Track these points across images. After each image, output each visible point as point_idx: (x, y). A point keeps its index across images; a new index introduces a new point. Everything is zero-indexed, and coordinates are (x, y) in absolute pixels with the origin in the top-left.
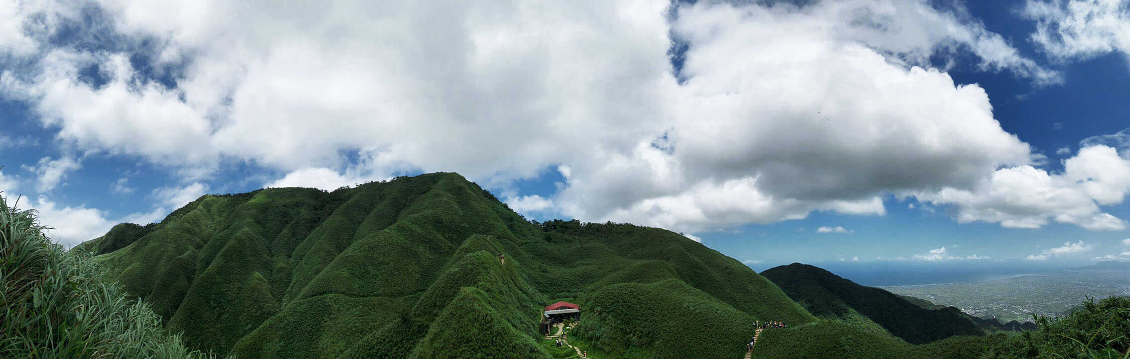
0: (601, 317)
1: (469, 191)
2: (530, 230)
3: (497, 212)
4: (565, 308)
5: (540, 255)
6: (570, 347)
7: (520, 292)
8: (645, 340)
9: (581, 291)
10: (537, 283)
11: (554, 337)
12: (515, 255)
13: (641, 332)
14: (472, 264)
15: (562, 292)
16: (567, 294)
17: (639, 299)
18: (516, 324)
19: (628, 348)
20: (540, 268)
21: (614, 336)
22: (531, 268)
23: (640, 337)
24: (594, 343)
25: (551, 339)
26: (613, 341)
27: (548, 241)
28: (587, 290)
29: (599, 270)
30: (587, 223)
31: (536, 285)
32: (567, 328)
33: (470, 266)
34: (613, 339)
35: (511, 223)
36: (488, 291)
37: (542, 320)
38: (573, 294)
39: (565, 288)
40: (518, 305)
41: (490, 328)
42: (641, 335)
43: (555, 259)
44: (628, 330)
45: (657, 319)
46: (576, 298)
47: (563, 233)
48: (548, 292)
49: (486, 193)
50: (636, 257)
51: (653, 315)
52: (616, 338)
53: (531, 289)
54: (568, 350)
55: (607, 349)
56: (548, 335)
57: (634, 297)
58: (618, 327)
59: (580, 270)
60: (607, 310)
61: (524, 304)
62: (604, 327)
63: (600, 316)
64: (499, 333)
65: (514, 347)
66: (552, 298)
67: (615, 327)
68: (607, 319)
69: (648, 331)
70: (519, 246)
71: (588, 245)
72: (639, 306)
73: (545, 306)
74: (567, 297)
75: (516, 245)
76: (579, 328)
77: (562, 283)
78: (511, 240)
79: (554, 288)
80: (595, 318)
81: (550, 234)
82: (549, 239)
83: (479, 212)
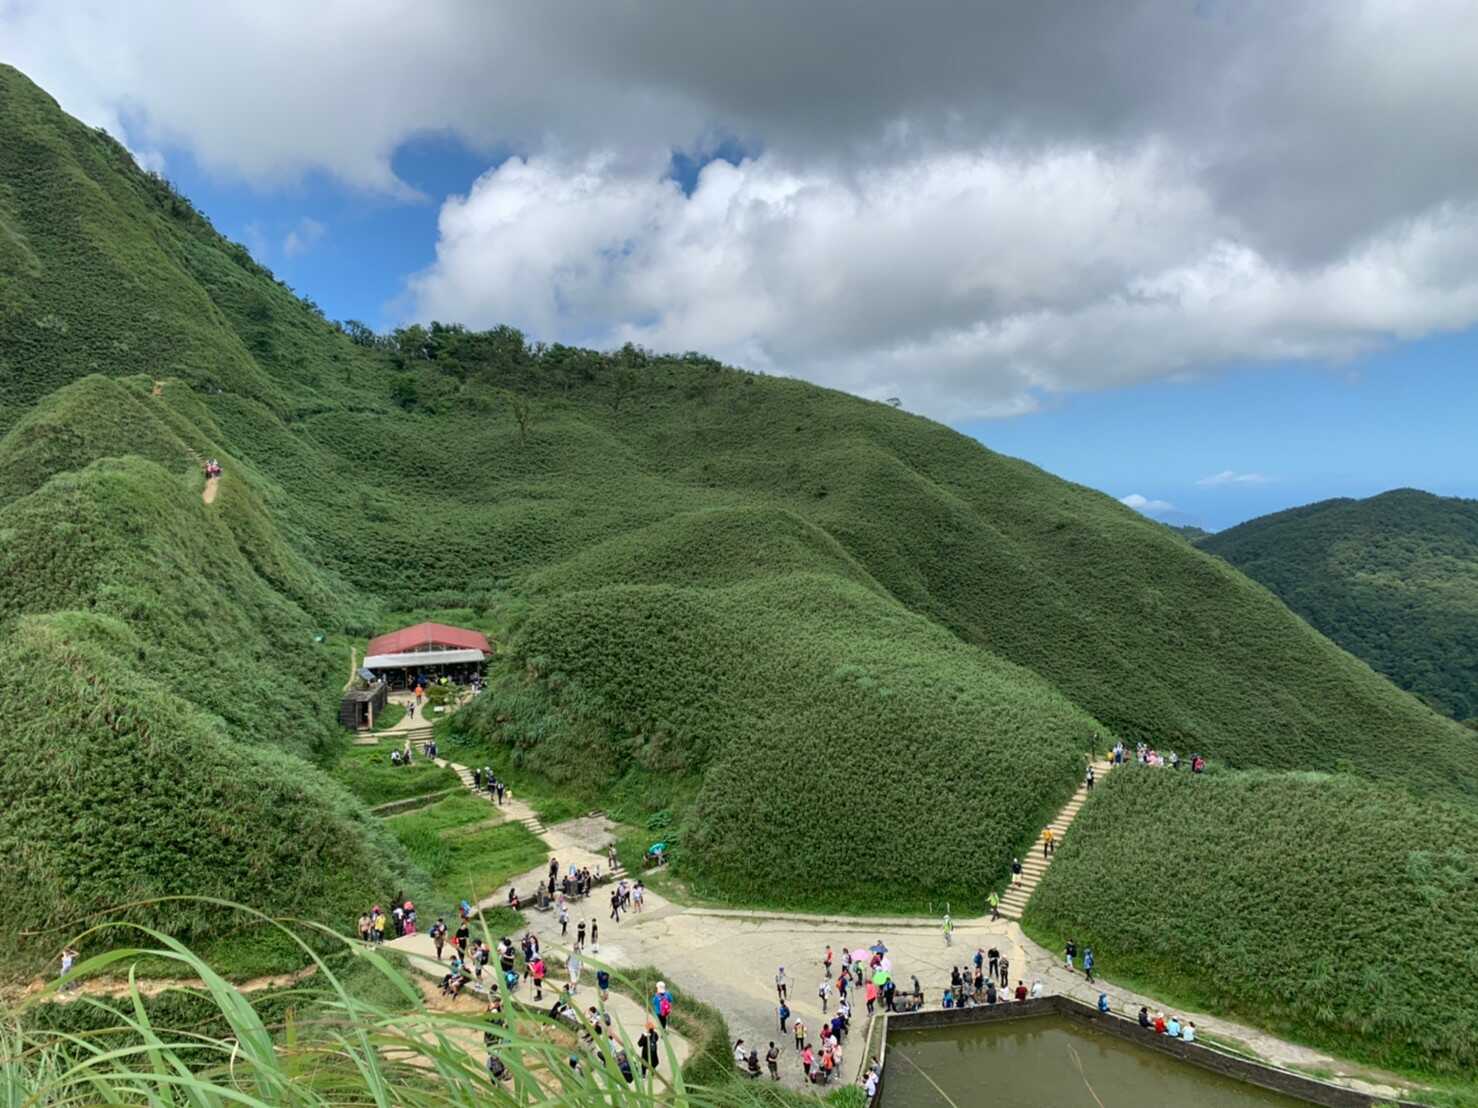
0: (546, 684)
1: (78, 174)
2: (336, 358)
3: (203, 277)
4: (436, 646)
5: (366, 457)
6: (437, 766)
7: (276, 598)
8: (680, 756)
9: (504, 588)
10: (345, 559)
11: (385, 738)
12: (269, 455)
13: (670, 734)
14: (75, 518)
15: (437, 588)
16: (455, 595)
17: (675, 639)
18: (240, 714)
19: (623, 774)
20: (365, 506)
21: (582, 740)
22: (330, 505)
23: (666, 748)
24: (519, 757)
25: (375, 741)
26: (575, 752)
27: (403, 405)
28: (526, 585)
29: (575, 519)
30: (549, 346)
31: (346, 566)
32: (438, 709)
33: (65, 526)
34: (578, 748)
35: (262, 329)
36: (136, 616)
37: (354, 685)
38: (475, 597)
39: (449, 575)
40: (261, 644)
41: (132, 746)
42: (670, 742)
43: (422, 473)
44: (629, 727)
45: (723, 702)
46: (485, 610)
47: (462, 379)
48: (385, 587)
49: (157, 193)
50: (711, 478)
51: (714, 688)
52: (587, 745)
53: (319, 582)
54: (429, 772)
55: (556, 772)
56: (368, 730)
57: (660, 632)
58: (594, 716)
59: (508, 513)
60: (567, 666)
61: (286, 638)
62: (552, 713)
63: (542, 681)
64: (168, 758)
65: (217, 794)
66: (400, 609)
67: (585, 716)
68: (565, 690)
69: (691, 735)
70: (288, 420)
71: (547, 429)
72: (671, 660)
73: (365, 635)
74: (453, 605)
75: (275, 419)
76: (471, 712)
77: (439, 560)
78: (257, 398)
79: (408, 577)
80: (526, 685)
81: (411, 381)
82: (406, 398)
83: (122, 276)
